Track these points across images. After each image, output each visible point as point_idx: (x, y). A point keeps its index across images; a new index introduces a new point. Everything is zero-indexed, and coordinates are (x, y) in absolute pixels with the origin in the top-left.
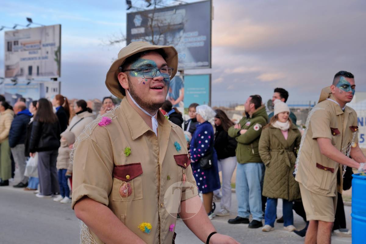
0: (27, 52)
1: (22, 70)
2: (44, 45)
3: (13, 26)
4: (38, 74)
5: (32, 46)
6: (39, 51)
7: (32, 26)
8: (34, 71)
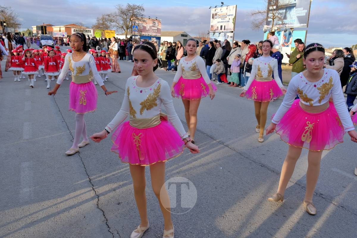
0: (220, 19)
1: (218, 27)
2: (228, 16)
3: (215, 6)
4: (224, 29)
5: (223, 16)
6: (226, 18)
7: (223, 6)
8: (223, 28)
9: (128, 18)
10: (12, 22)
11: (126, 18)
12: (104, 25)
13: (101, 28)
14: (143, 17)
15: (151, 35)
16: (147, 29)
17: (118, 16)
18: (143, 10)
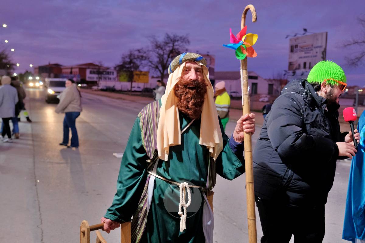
0: (303, 53)
1: (299, 65)
2: (315, 48)
3: (294, 35)
5: (307, 48)
6: (311, 52)
7: (307, 34)
9: (166, 54)
11: (162, 53)
12: (132, 65)
13: (128, 68)
17: (151, 51)
18: (189, 42)
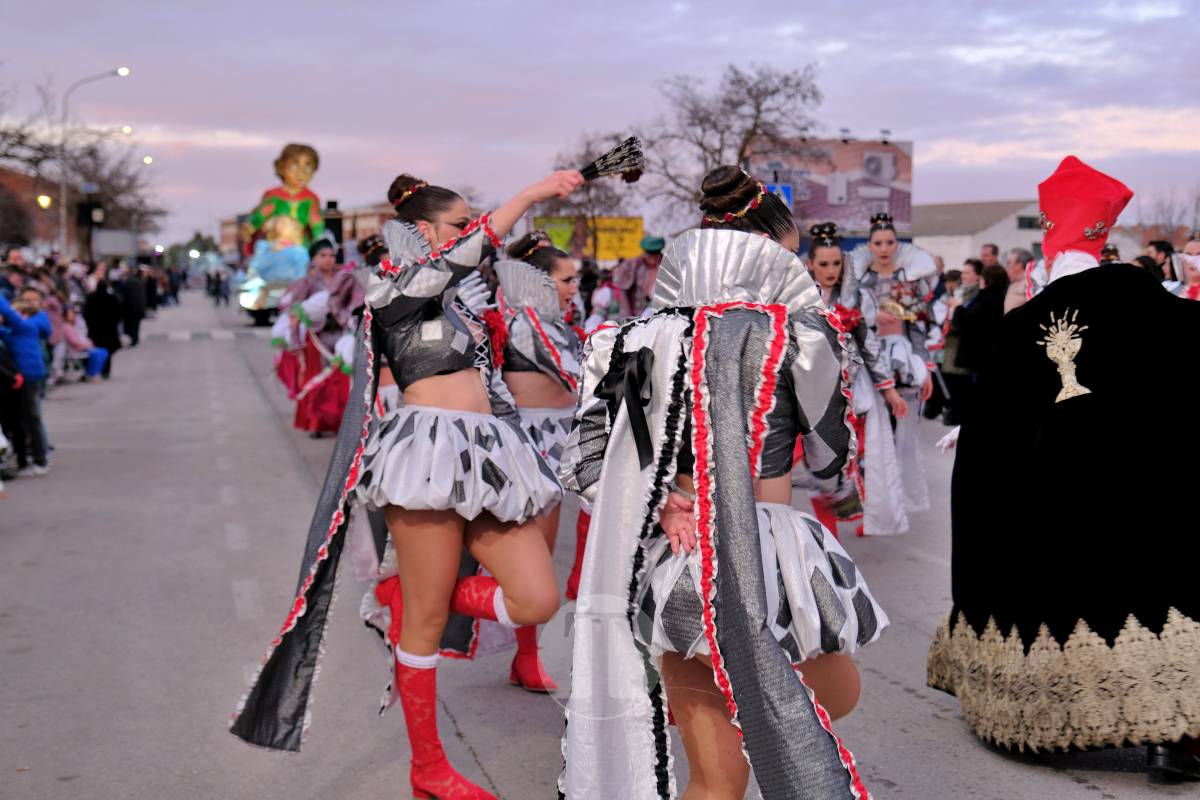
9: (730, 146)
10: (125, 200)
11: (717, 145)
13: (579, 205)
14: (807, 134)
15: (853, 232)
16: (833, 199)
17: (673, 136)
18: (815, 94)
